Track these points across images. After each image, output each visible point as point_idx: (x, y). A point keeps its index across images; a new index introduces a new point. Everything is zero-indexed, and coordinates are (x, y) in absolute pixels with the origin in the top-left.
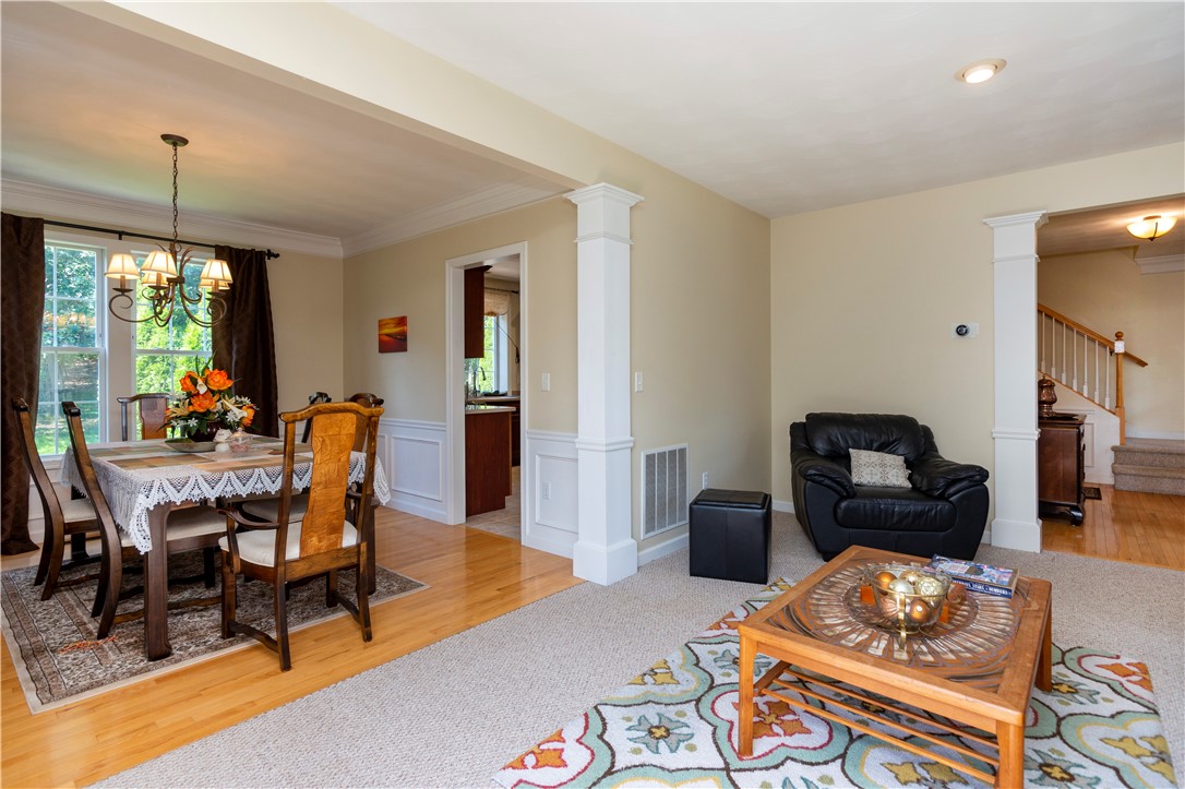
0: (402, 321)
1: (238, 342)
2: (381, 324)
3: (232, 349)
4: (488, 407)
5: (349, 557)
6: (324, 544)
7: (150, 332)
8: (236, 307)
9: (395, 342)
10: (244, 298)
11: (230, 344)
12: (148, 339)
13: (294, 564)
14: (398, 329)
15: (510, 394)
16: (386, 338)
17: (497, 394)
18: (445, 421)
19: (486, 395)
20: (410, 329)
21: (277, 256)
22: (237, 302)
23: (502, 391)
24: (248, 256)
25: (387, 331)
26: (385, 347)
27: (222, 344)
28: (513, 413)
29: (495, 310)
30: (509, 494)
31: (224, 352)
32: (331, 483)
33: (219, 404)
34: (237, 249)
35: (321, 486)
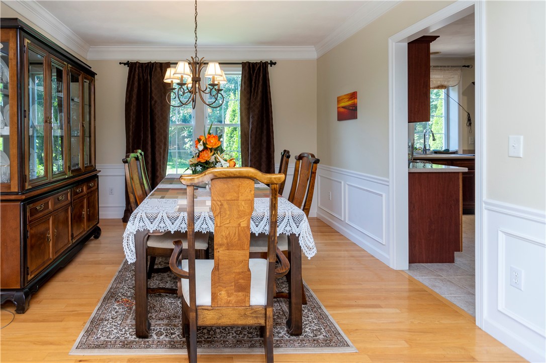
0: (353, 96)
1: (253, 117)
2: (339, 100)
3: (249, 122)
4: (435, 166)
5: (257, 317)
6: (233, 299)
7: (234, 116)
8: (252, 97)
9: (349, 112)
10: (256, 91)
11: (249, 119)
12: (234, 119)
13: (206, 312)
14: (350, 102)
15: (461, 152)
16: (342, 110)
17: (447, 152)
18: (388, 177)
19: (436, 152)
20: (359, 102)
21: (275, 64)
22: (252, 94)
23: (452, 149)
24: (258, 66)
25: (343, 104)
26: (342, 117)
27: (245, 119)
28: (464, 173)
29: (445, 84)
30: (459, 249)
31: (246, 124)
32: (232, 245)
33: (213, 157)
34: (252, 63)
35: (224, 248)
